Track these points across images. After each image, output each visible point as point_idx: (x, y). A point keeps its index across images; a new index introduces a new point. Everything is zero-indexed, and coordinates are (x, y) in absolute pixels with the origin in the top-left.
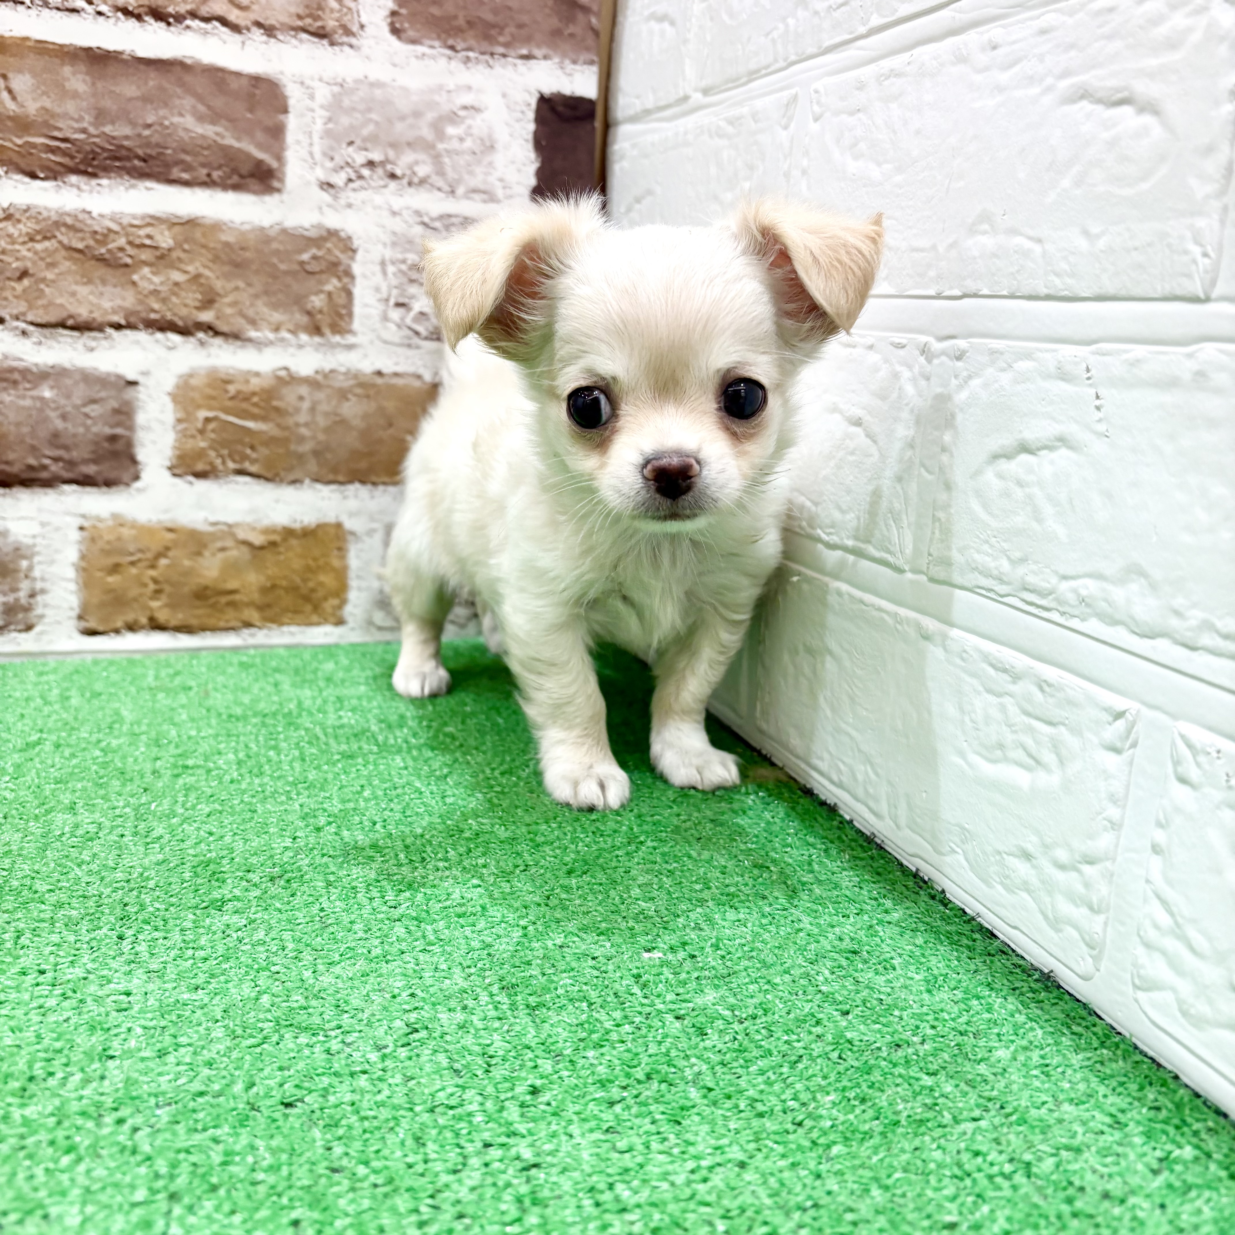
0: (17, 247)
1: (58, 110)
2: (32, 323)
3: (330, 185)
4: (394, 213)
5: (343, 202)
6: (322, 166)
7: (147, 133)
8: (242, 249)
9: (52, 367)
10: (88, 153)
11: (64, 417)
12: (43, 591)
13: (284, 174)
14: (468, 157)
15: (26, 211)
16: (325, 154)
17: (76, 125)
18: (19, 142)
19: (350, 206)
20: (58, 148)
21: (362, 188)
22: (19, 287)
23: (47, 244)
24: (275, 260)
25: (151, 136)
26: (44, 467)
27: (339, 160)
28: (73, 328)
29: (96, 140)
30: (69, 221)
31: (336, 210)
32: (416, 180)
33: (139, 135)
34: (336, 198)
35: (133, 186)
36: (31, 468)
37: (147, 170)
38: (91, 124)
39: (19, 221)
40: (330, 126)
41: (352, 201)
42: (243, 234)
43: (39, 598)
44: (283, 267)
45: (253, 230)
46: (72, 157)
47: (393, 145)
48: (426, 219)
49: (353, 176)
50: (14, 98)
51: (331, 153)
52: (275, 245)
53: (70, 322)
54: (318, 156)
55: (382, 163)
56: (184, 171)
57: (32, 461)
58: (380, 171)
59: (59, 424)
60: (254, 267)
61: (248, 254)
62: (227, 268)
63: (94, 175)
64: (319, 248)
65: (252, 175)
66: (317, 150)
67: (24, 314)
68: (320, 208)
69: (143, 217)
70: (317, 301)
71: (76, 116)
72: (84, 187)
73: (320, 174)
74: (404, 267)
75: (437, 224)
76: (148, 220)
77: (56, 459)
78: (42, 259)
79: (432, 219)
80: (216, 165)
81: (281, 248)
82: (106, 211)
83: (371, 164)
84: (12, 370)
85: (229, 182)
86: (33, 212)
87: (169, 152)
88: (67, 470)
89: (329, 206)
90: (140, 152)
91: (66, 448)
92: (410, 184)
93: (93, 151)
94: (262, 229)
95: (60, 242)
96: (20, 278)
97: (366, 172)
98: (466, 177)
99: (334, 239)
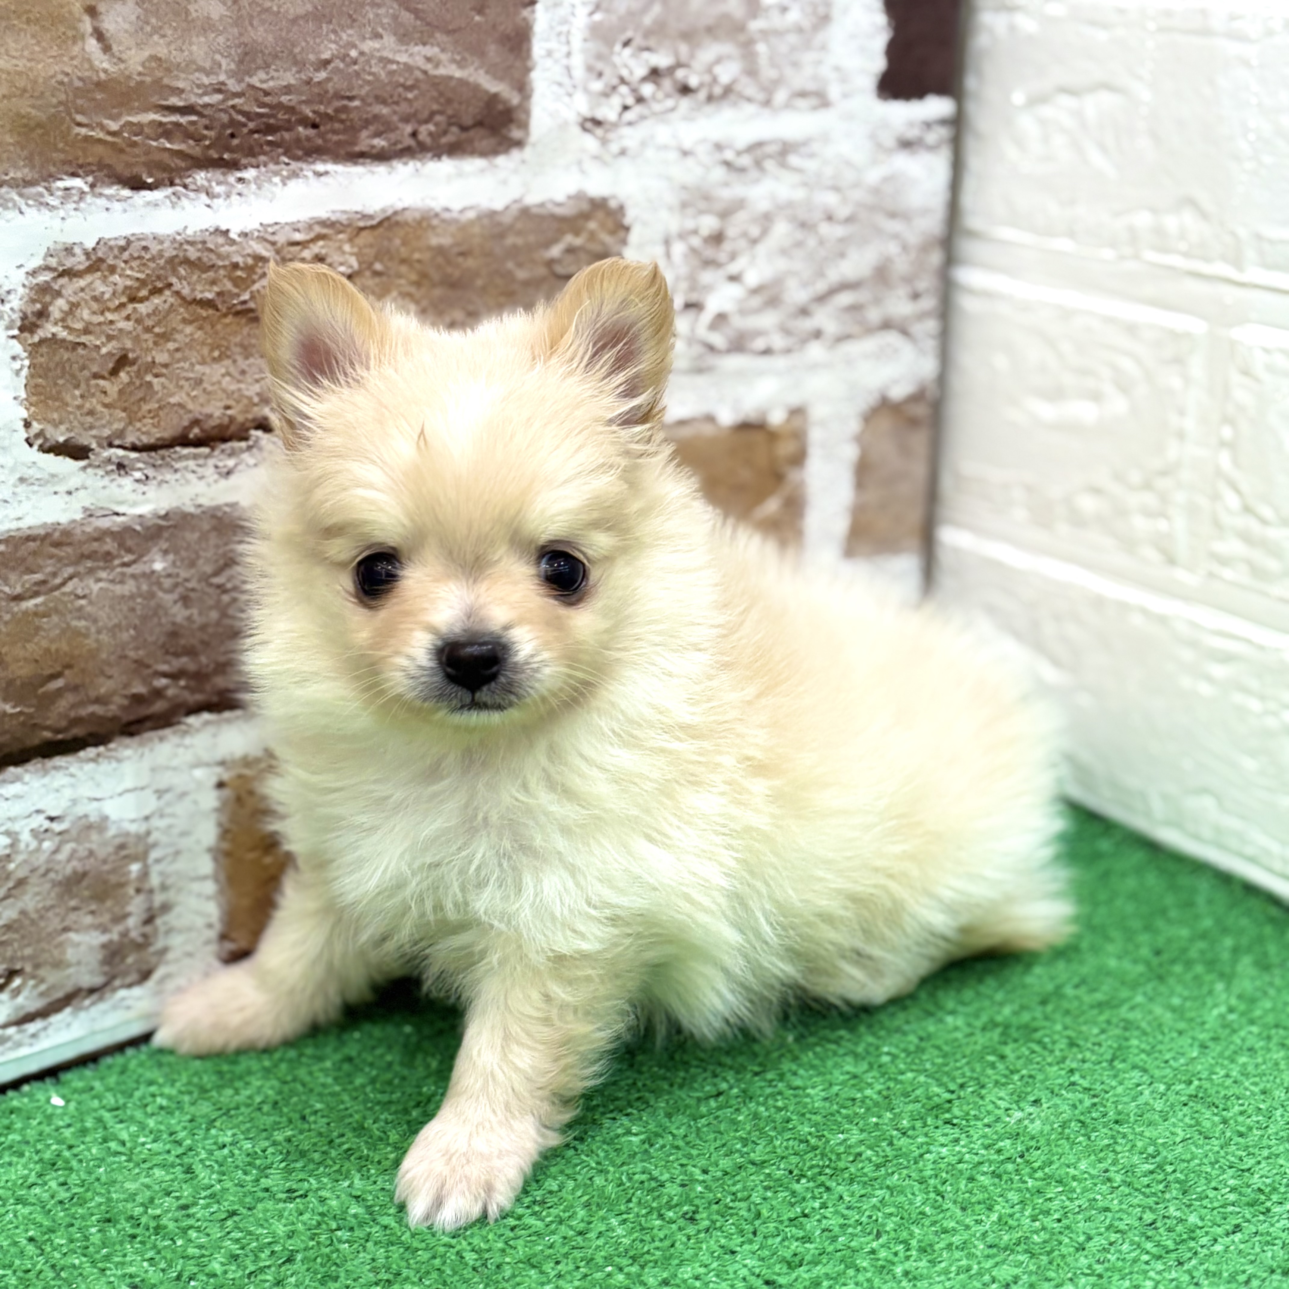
0: (110, 316)
1: (178, 57)
2: (134, 448)
3: (597, 123)
4: (685, 153)
5: (614, 148)
6: (586, 90)
7: (322, 75)
8: (462, 254)
9: (166, 517)
10: (224, 127)
11: (185, 600)
12: (166, 908)
13: (528, 113)
14: (793, 39)
15: (123, 249)
16: (590, 69)
17: (206, 81)
18: (114, 126)
19: (623, 152)
20: (177, 125)
21: (643, 118)
22: (112, 387)
23: (156, 300)
24: (510, 265)
25: (328, 80)
26: (158, 693)
27: (610, 78)
28: (198, 443)
29: (236, 101)
30: (193, 253)
31: (605, 163)
32: (718, 91)
33: (309, 82)
34: (604, 142)
35: (295, 175)
36: (137, 699)
37: (320, 142)
38: (231, 74)
39: (112, 269)
40: (598, 17)
41: (627, 143)
42: (464, 228)
43: (159, 921)
44: (521, 274)
45: (479, 218)
46: (198, 139)
47: (688, 36)
48: (729, 155)
49: (630, 101)
50: (107, 49)
51: (600, 66)
52: (510, 240)
53: (195, 432)
54: (579, 72)
55: (671, 70)
56: (378, 134)
57: (139, 688)
58: (667, 84)
59: (179, 613)
60: (479, 282)
61: (470, 263)
62: (438, 292)
63: (234, 166)
64: (577, 233)
65: (479, 124)
66: (578, 62)
67: (121, 434)
68: (579, 163)
69: (310, 227)
71: (208, 65)
72: (218, 189)
73: (582, 104)
74: (696, 241)
75: (745, 161)
76: (318, 229)
77: (174, 676)
78: (148, 330)
79: (739, 153)
80: (426, 114)
81: (519, 241)
82: (252, 225)
83: (655, 74)
84: (101, 535)
85: (444, 140)
86: (134, 250)
87: (356, 103)
88: (193, 691)
89: (596, 158)
90: (308, 111)
91: (191, 652)
92: (710, 98)
93: (233, 122)
94: (492, 214)
95: (177, 293)
96: (114, 372)
97: (647, 90)
98: (789, 72)
99: (600, 215)
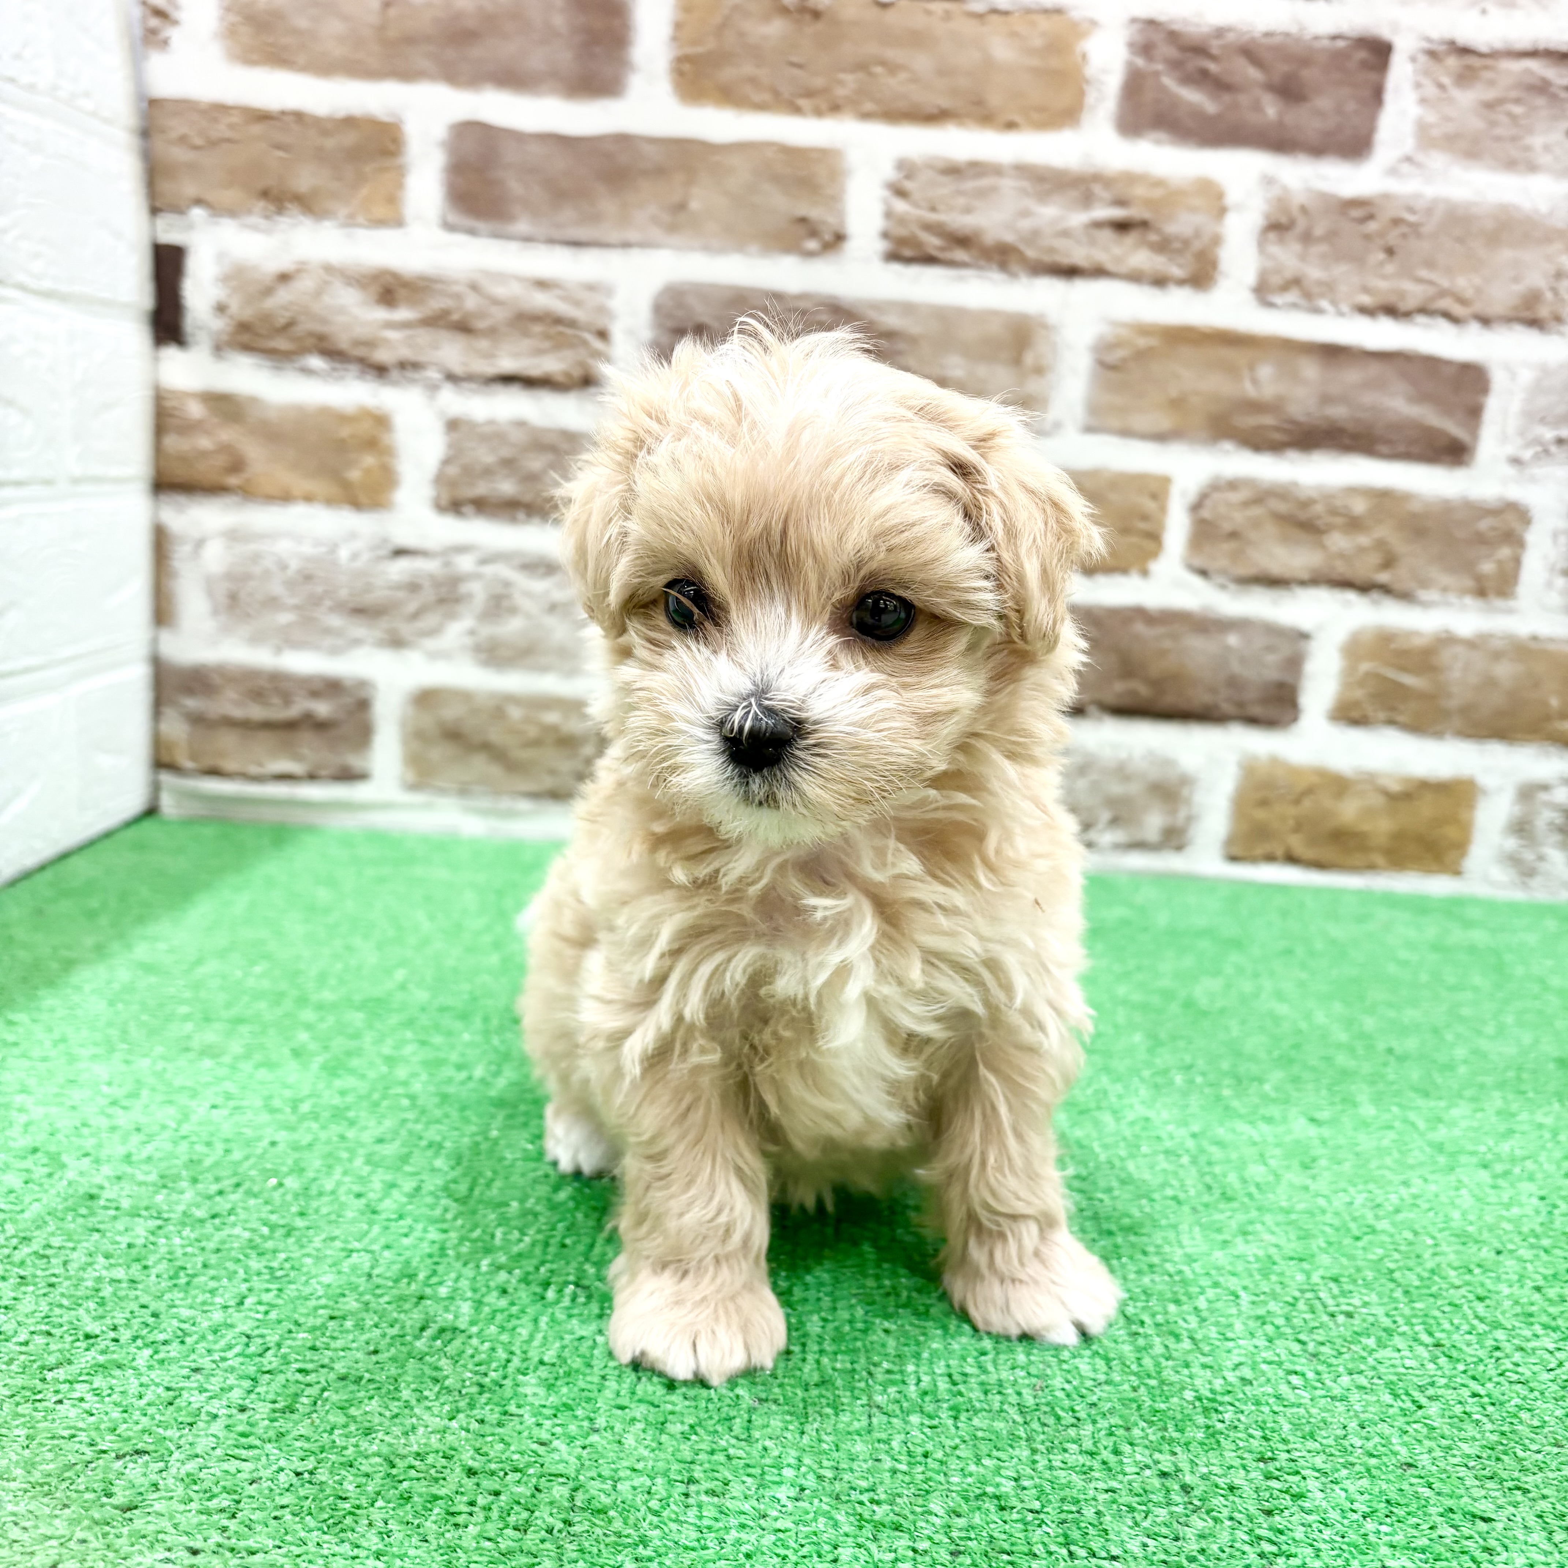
0: (1233, 513)
1: (1289, 395)
2: (1231, 578)
3: (1518, 461)
5: (1527, 476)
6: (1514, 443)
7: (1360, 414)
8: (1426, 518)
9: (1240, 618)
10: (1305, 430)
11: (1242, 663)
12: (1198, 817)
13: (1476, 448)
15: (1246, 482)
16: (1518, 432)
18: (1252, 422)
19: (1533, 480)
20: (1283, 428)
21: (1547, 463)
23: (1257, 511)
24: (1453, 529)
25: (1365, 417)
26: (1218, 706)
27: (1529, 437)
28: (1264, 583)
29: (1316, 420)
30: (1279, 490)
31: (1520, 483)
33: (1354, 417)
34: (1522, 472)
35: (1337, 460)
36: (1207, 705)
37: (1354, 445)
38: (1315, 407)
39: (1238, 490)
40: (1527, 404)
41: (1535, 476)
42: (1430, 505)
43: (1194, 823)
44: (1459, 535)
45: (1439, 501)
46: (1291, 435)
49: (1541, 452)
50: (1255, 385)
51: (1524, 431)
52: (1456, 516)
53: (1262, 578)
54: (1510, 433)
56: (1387, 445)
57: (1209, 700)
59: (1238, 668)
60: (1433, 534)
61: (1430, 523)
62: (1409, 535)
63: (1307, 450)
64: (1496, 518)
65: (1446, 450)
66: (1511, 428)
67: (1227, 570)
68: (1504, 481)
69: (1343, 488)
70: (1487, 567)
72: (1297, 460)
73: (1510, 449)
76: (1348, 491)
77: (1229, 699)
78: (1250, 523)
80: (1414, 442)
81: (1462, 518)
82: (1312, 482)
83: (1560, 441)
84: (1208, 619)
85: (1424, 455)
86: (1251, 483)
87: (1377, 430)
88: (1237, 709)
89: (1515, 479)
90: (1351, 431)
91: (1239, 690)
93: (1311, 430)
94: (1447, 500)
95: (1269, 508)
97: (1553, 449)
99: (1513, 511)
